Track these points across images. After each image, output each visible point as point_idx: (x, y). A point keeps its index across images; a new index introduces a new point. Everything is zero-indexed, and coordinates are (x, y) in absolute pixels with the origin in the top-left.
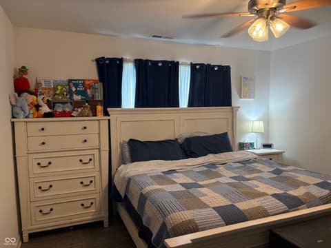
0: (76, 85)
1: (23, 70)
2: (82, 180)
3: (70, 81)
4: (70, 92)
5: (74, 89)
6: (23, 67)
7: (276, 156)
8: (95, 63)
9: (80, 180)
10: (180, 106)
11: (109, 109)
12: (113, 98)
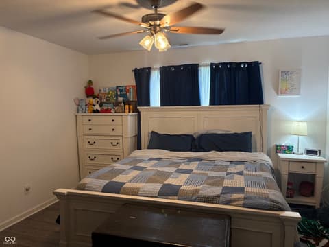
0: (121, 90)
1: (90, 82)
2: (113, 157)
3: (117, 87)
4: (117, 96)
5: (119, 93)
6: (90, 81)
7: (314, 164)
8: (133, 73)
9: (111, 157)
10: (202, 105)
11: (138, 108)
12: (143, 99)
